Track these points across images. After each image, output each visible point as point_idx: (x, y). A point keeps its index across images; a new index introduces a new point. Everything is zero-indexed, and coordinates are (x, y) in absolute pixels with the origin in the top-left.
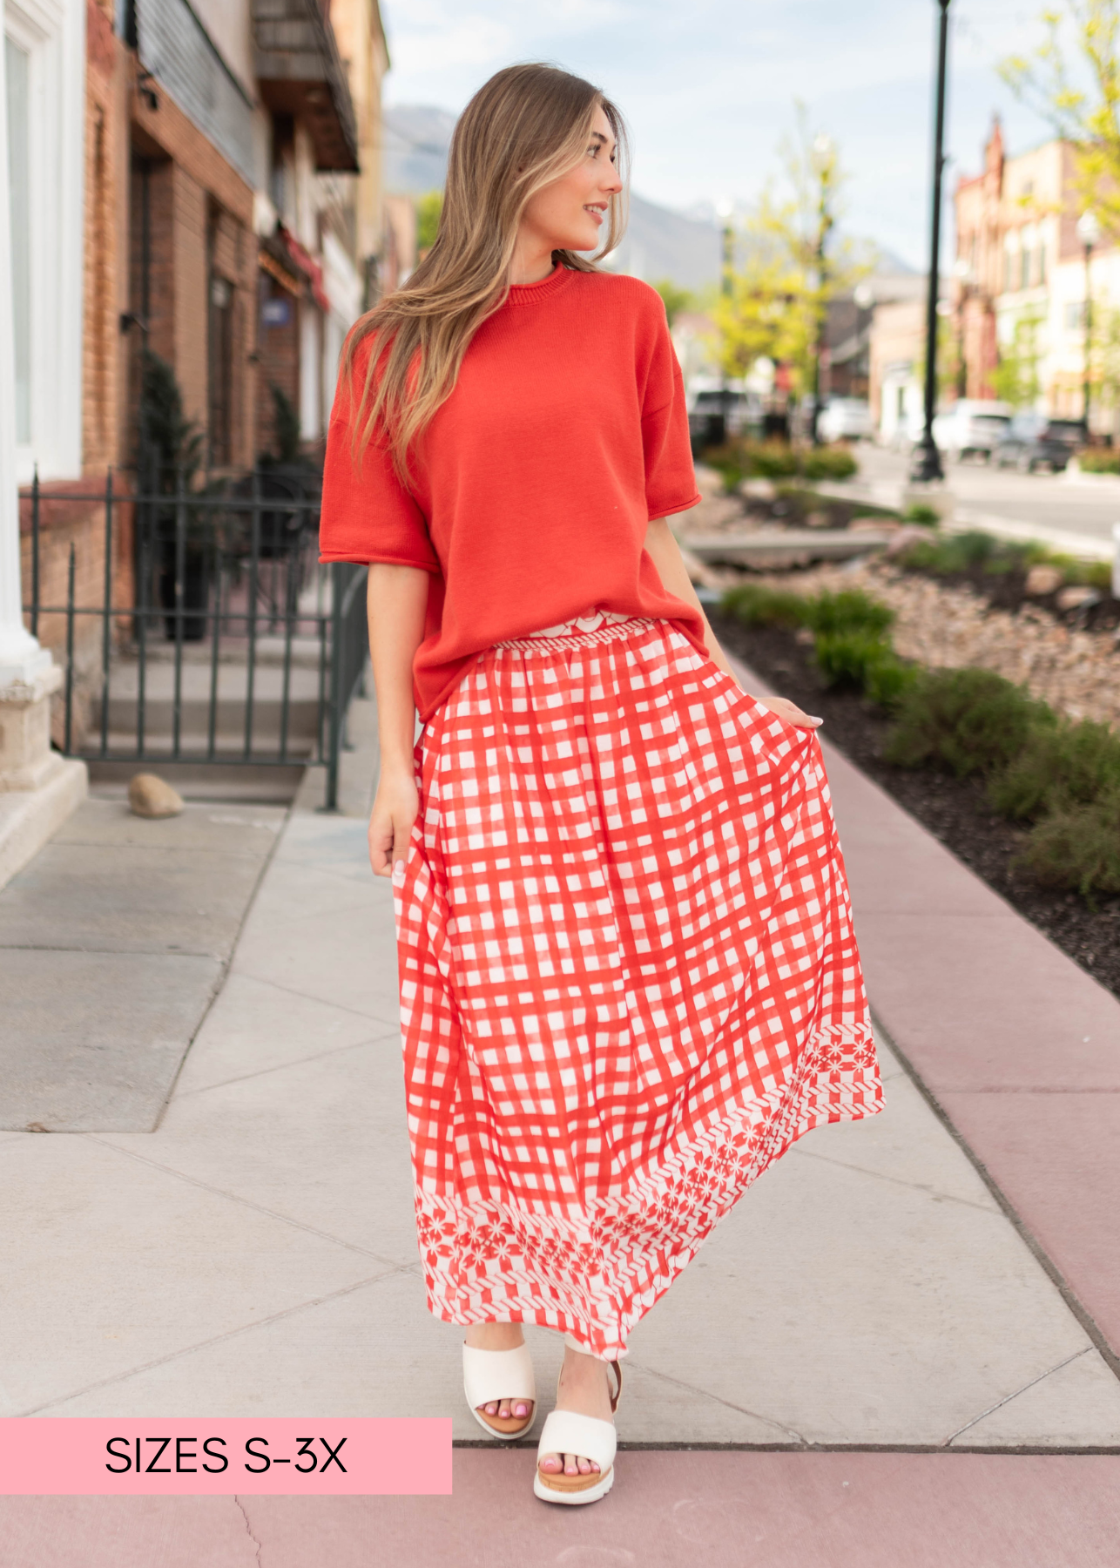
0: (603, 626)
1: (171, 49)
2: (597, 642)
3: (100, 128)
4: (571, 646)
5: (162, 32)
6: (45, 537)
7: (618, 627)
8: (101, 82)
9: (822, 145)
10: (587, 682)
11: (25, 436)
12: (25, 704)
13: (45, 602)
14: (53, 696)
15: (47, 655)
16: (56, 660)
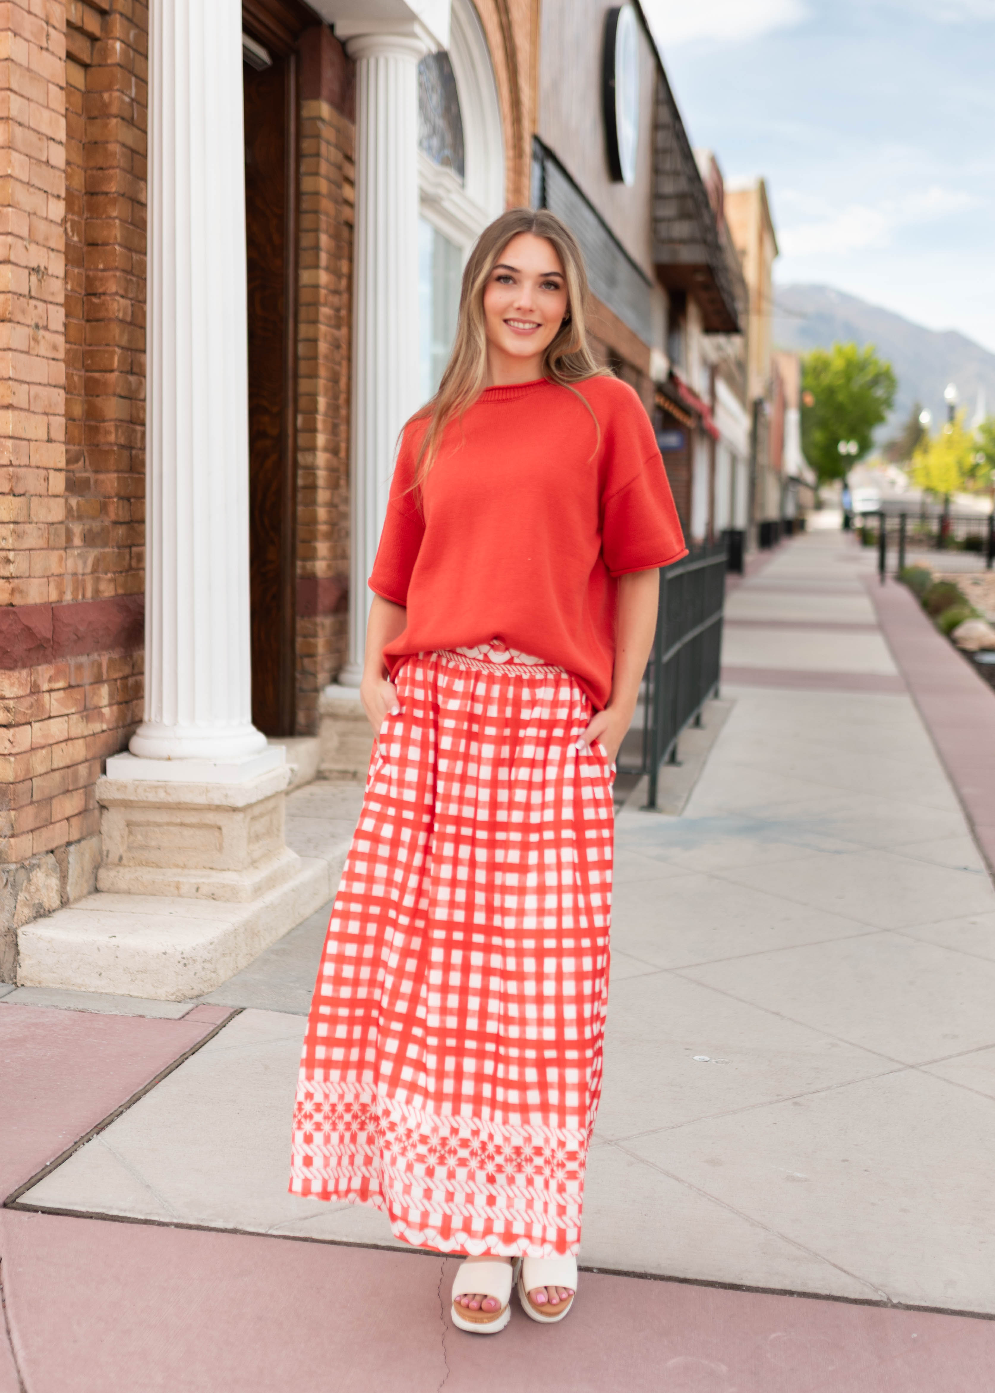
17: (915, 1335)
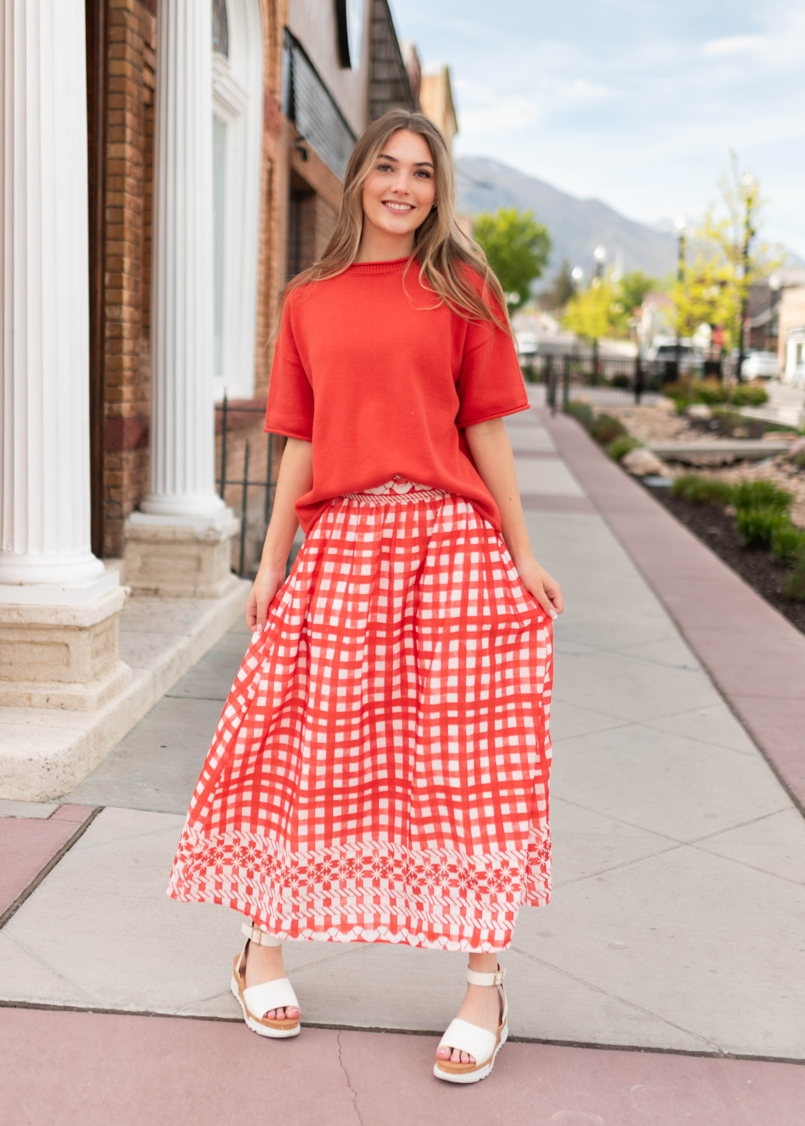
0: (412, 491)
1: (317, 122)
2: (408, 501)
3: (270, 172)
4: (389, 502)
5: (312, 111)
6: (230, 436)
7: (424, 493)
8: (272, 143)
9: (748, 181)
10: (396, 526)
11: (219, 371)
12: (215, 543)
13: (229, 478)
14: (234, 538)
15: (230, 512)
16: (236, 515)
17: (749, 1082)
